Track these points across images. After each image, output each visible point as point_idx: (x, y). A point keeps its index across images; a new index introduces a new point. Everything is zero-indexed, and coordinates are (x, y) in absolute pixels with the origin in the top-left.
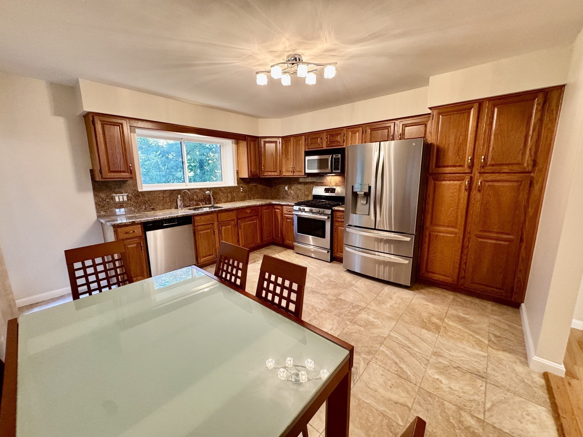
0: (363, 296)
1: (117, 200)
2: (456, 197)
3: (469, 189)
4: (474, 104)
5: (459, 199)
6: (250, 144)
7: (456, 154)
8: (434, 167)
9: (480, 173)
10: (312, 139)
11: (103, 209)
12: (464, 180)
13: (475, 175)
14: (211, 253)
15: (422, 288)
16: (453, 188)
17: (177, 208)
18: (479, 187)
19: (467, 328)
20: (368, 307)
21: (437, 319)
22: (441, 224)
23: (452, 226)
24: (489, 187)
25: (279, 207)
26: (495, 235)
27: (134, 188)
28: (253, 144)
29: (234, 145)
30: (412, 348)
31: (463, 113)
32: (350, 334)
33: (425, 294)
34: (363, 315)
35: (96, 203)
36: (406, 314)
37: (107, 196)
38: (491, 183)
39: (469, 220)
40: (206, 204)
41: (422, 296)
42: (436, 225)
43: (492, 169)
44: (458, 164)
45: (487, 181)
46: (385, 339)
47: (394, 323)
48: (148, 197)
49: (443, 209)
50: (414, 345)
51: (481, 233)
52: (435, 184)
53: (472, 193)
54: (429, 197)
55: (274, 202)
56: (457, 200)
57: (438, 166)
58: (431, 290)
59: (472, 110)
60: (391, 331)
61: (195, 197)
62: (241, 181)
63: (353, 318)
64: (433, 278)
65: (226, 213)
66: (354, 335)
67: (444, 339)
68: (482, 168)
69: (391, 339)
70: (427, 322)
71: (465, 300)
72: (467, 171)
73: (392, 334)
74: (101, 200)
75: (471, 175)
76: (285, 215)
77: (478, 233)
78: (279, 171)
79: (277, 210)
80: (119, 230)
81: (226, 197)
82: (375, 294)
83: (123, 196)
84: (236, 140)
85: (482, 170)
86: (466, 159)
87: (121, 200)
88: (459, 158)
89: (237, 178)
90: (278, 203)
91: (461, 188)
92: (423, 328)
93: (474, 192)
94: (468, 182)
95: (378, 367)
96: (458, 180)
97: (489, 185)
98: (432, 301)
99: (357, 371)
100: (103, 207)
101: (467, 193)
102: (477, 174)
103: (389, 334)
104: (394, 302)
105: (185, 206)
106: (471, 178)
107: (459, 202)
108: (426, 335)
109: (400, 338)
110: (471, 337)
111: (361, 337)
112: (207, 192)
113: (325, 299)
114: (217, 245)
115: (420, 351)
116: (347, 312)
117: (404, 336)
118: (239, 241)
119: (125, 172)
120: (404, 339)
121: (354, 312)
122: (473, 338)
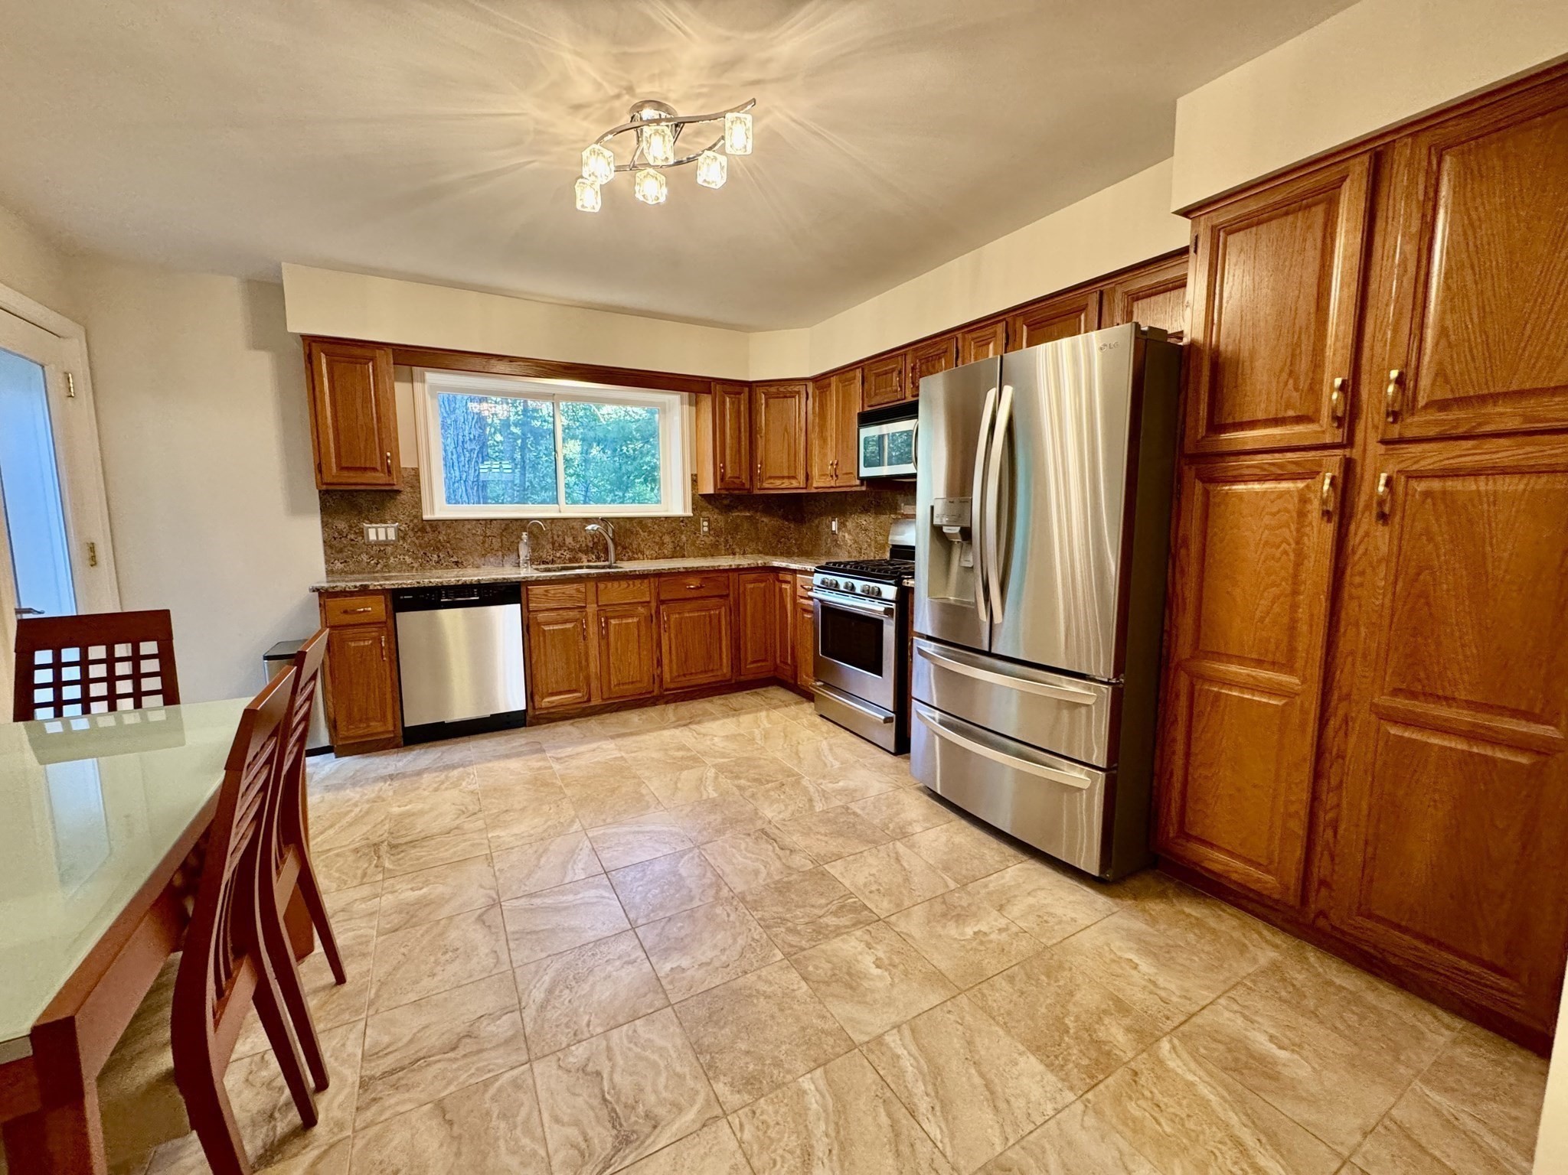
0: (907, 880)
1: (372, 537)
2: (1289, 544)
3: (1342, 512)
4: (1352, 162)
5: (1300, 557)
6: (723, 403)
7: (1285, 376)
8: (1202, 431)
9: (1383, 442)
10: (878, 375)
11: (340, 556)
12: (1318, 473)
13: (1365, 450)
14: (574, 687)
15: (1162, 895)
16: (1275, 509)
17: (518, 565)
18: (1381, 503)
19: (1239, 1102)
20: (893, 919)
21: (1128, 1030)
22: (1234, 651)
23: (1273, 663)
24: (1429, 500)
25: (789, 577)
26: (1466, 717)
28: (732, 403)
29: (686, 407)
30: (920, 1118)
31: (1308, 207)
32: (750, 996)
33: (1153, 921)
34: (850, 946)
35: (324, 542)
36: (1011, 979)
37: (350, 527)
38: (1436, 485)
39: (1348, 641)
40: (598, 559)
41: (1138, 925)
42: (1213, 653)
43: (1437, 423)
44: (1291, 413)
45: (1420, 476)
46: (852, 1046)
47: (934, 999)
48: (448, 535)
49: (1237, 593)
50: (938, 1108)
51: (1402, 703)
52: (1207, 493)
53: (1358, 527)
54: (1188, 549)
55: (776, 563)
56: (1292, 556)
57: (1217, 426)
58: (1194, 910)
59: (1347, 184)
60: (897, 1027)
61: (569, 540)
62: (704, 504)
63: (804, 944)
64: (1206, 864)
65: (624, 584)
66: (755, 1005)
67: (1090, 1121)
68: (1391, 419)
69: (872, 1057)
70: (1072, 1031)
72: (1328, 440)
73: (892, 1039)
74: (336, 535)
75: (1347, 452)
76: (802, 600)
77: (1385, 700)
78: (802, 477)
79: (784, 586)
80: (331, 603)
81: (657, 543)
82: (956, 880)
83: (386, 528)
84: (693, 395)
85: (1395, 431)
86: (1326, 389)
87: (382, 537)
88: (1296, 389)
89: (693, 495)
90: (784, 565)
91: (1309, 507)
92: (1037, 1049)
93: (1364, 524)
94: (1332, 484)
95: (733, 1145)
96: (1294, 477)
97: (1427, 494)
98: (1163, 956)
99: (648, 1136)
100: (341, 551)
101: (1329, 529)
102: (1375, 449)
103: (879, 1039)
104: (1002, 922)
105: (532, 561)
106: (1348, 465)
107: (1298, 565)
108: (1025, 1080)
109: (907, 1063)
110: (1232, 1154)
111: (773, 1017)
112: (589, 527)
113: (778, 864)
114: (594, 667)
115: (946, 1140)
116: (807, 920)
117: (930, 1061)
118: (660, 663)
119: (374, 469)
120: (921, 1072)
121: (828, 926)
122: (1236, 1163)
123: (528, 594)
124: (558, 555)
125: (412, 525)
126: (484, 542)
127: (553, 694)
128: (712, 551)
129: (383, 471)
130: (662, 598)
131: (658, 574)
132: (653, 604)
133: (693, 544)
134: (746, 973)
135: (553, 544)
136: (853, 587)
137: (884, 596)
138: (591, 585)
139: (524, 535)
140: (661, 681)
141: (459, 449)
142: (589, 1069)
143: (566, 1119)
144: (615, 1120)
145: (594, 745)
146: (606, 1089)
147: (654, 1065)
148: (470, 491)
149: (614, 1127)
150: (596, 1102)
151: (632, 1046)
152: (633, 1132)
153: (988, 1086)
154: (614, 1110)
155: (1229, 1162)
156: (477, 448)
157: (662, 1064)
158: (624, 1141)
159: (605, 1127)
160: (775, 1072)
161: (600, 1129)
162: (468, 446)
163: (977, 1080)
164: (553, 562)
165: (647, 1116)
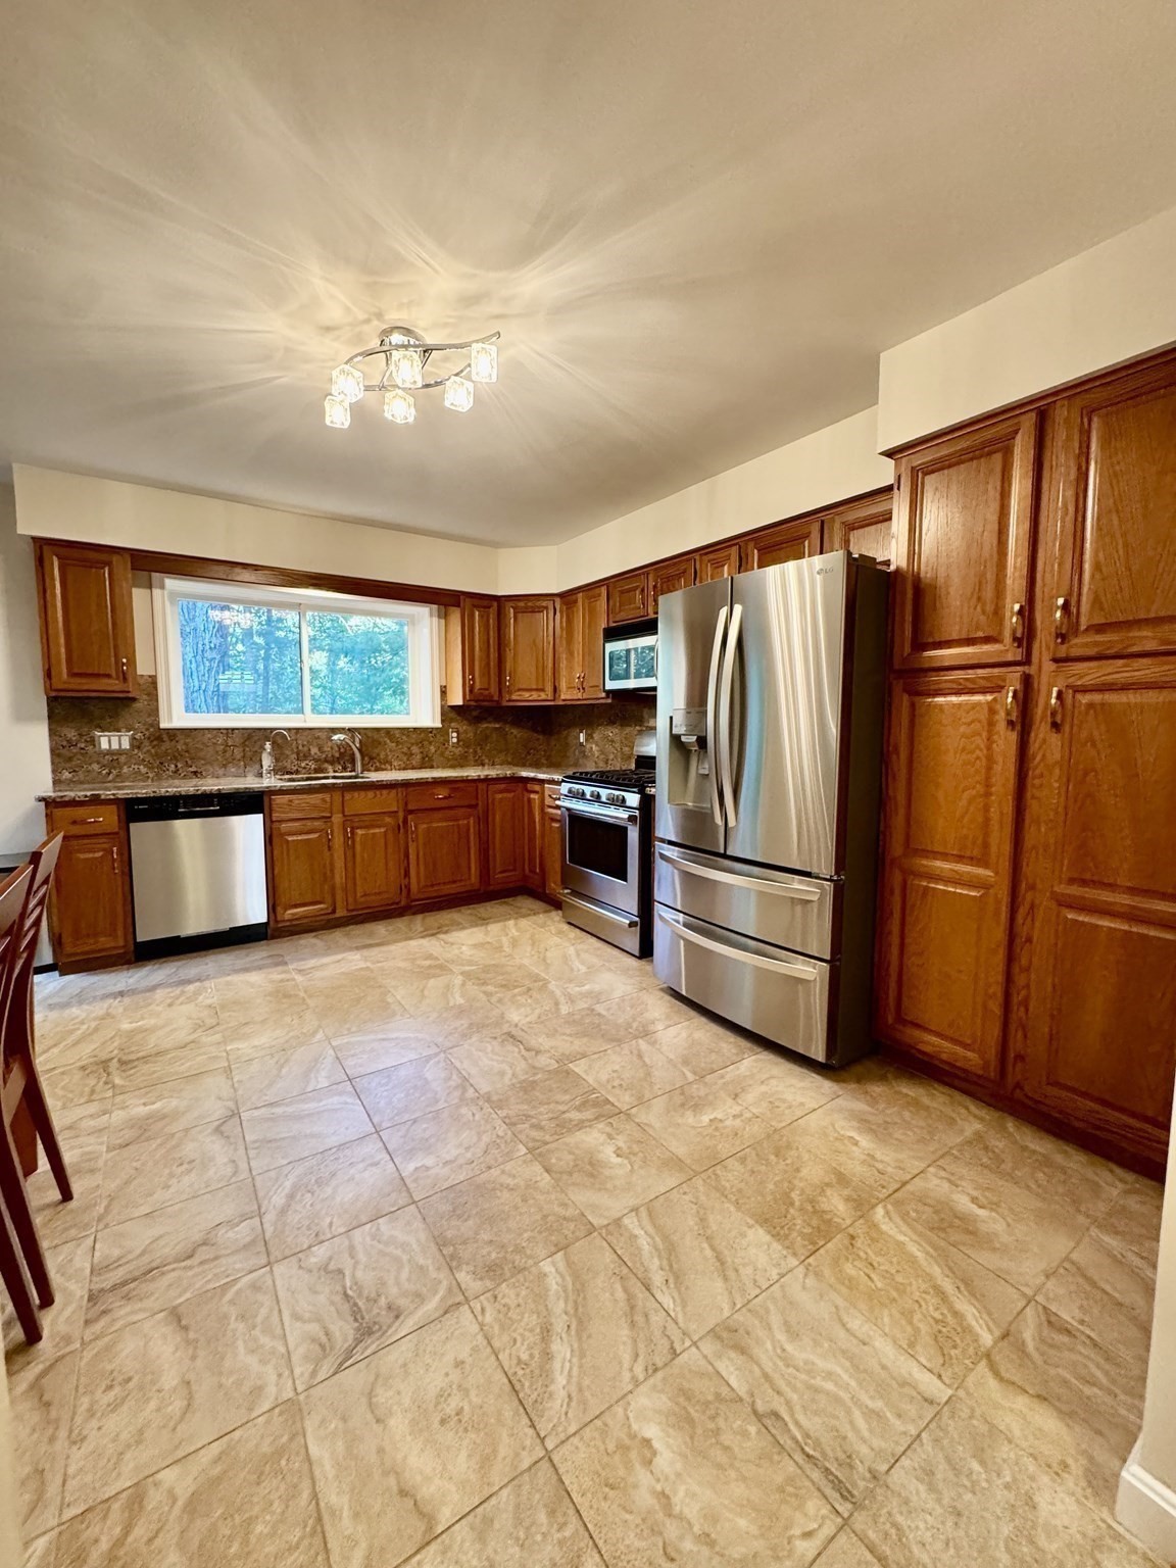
0: (649, 1074)
1: (104, 745)
2: (981, 750)
3: (1023, 722)
4: (1023, 418)
5: (990, 760)
6: (472, 616)
7: (974, 600)
8: (907, 649)
9: (1055, 660)
10: (622, 592)
11: (68, 765)
12: (1003, 687)
13: (1040, 667)
15: (883, 1078)
16: (969, 720)
17: (260, 775)
18: (1053, 714)
19: (942, 1257)
20: (634, 1111)
21: (848, 1199)
22: (938, 848)
23: (972, 858)
24: (1092, 712)
25: (537, 788)
26: (1124, 900)
27: (149, 720)
28: (481, 616)
29: (435, 619)
30: (655, 1292)
31: (990, 454)
32: (494, 1189)
33: (873, 1101)
34: (593, 1138)
35: (53, 751)
36: (743, 1161)
37: (81, 735)
38: (1097, 697)
39: (1031, 836)
40: (345, 769)
41: (860, 1106)
42: (923, 850)
43: (1096, 644)
44: (980, 634)
45: (1085, 690)
46: (592, 1229)
47: (672, 1182)
48: (186, 744)
49: (940, 795)
50: (671, 1281)
51: (1075, 890)
52: (913, 706)
53: (1036, 736)
54: (898, 755)
55: (524, 774)
56: (984, 760)
57: (920, 646)
58: (910, 1090)
59: (1019, 437)
60: (635, 1210)
61: (314, 750)
62: (453, 715)
63: (548, 1138)
64: (921, 1047)
65: (371, 794)
66: (498, 1198)
67: (810, 1281)
68: (1059, 640)
69: (609, 1238)
70: (797, 1204)
71: (1024, 1148)
72: (1010, 657)
73: (630, 1222)
74: (65, 743)
75: (1025, 669)
76: (551, 810)
77: (1062, 889)
78: (549, 688)
79: (532, 796)
80: (58, 812)
81: (405, 754)
82: (695, 1073)
83: (120, 737)
84: (442, 607)
85: (1062, 652)
86: (1008, 614)
87: (115, 746)
88: (984, 612)
89: (442, 707)
90: (532, 775)
91: (997, 717)
92: (764, 1221)
93: (1041, 731)
94: (1014, 697)
95: (475, 1328)
96: (984, 691)
97: (1091, 705)
98: (879, 1131)
99: (389, 1327)
100: (70, 759)
101: (1013, 736)
102: (1049, 667)
103: (618, 1222)
104: (736, 1109)
105: (276, 771)
106: (1027, 680)
107: (989, 769)
108: (752, 1251)
109: (644, 1242)
110: (934, 1300)
111: (516, 1208)
112: (335, 737)
113: (523, 1064)
114: (339, 878)
115: (679, 1309)
116: (551, 1115)
117: (665, 1238)
118: (407, 874)
119: (108, 676)
120: (657, 1249)
121: (571, 1120)
122: (937, 1309)
123: (270, 804)
124: (303, 765)
125: (147, 733)
126: (225, 751)
127: (296, 906)
128: (460, 762)
129: (118, 679)
130: (410, 807)
131: (406, 784)
132: (401, 815)
133: (442, 754)
134: (490, 1168)
135: (298, 754)
136: (599, 796)
137: (628, 804)
138: (337, 796)
139: (268, 746)
140: (409, 891)
141: (199, 658)
142: (332, 1267)
143: (307, 1316)
144: (356, 1313)
145: (339, 957)
146: (348, 1284)
147: (397, 1260)
148: (209, 701)
149: (356, 1320)
150: (338, 1298)
151: (375, 1243)
152: (375, 1323)
153: (720, 1259)
154: (355, 1304)
155: (931, 1308)
156: (218, 657)
157: (405, 1258)
158: (365, 1332)
159: (346, 1321)
160: (518, 1257)
161: (341, 1323)
162: (208, 655)
163: (708, 1252)
164: (297, 772)
165: (389, 1308)
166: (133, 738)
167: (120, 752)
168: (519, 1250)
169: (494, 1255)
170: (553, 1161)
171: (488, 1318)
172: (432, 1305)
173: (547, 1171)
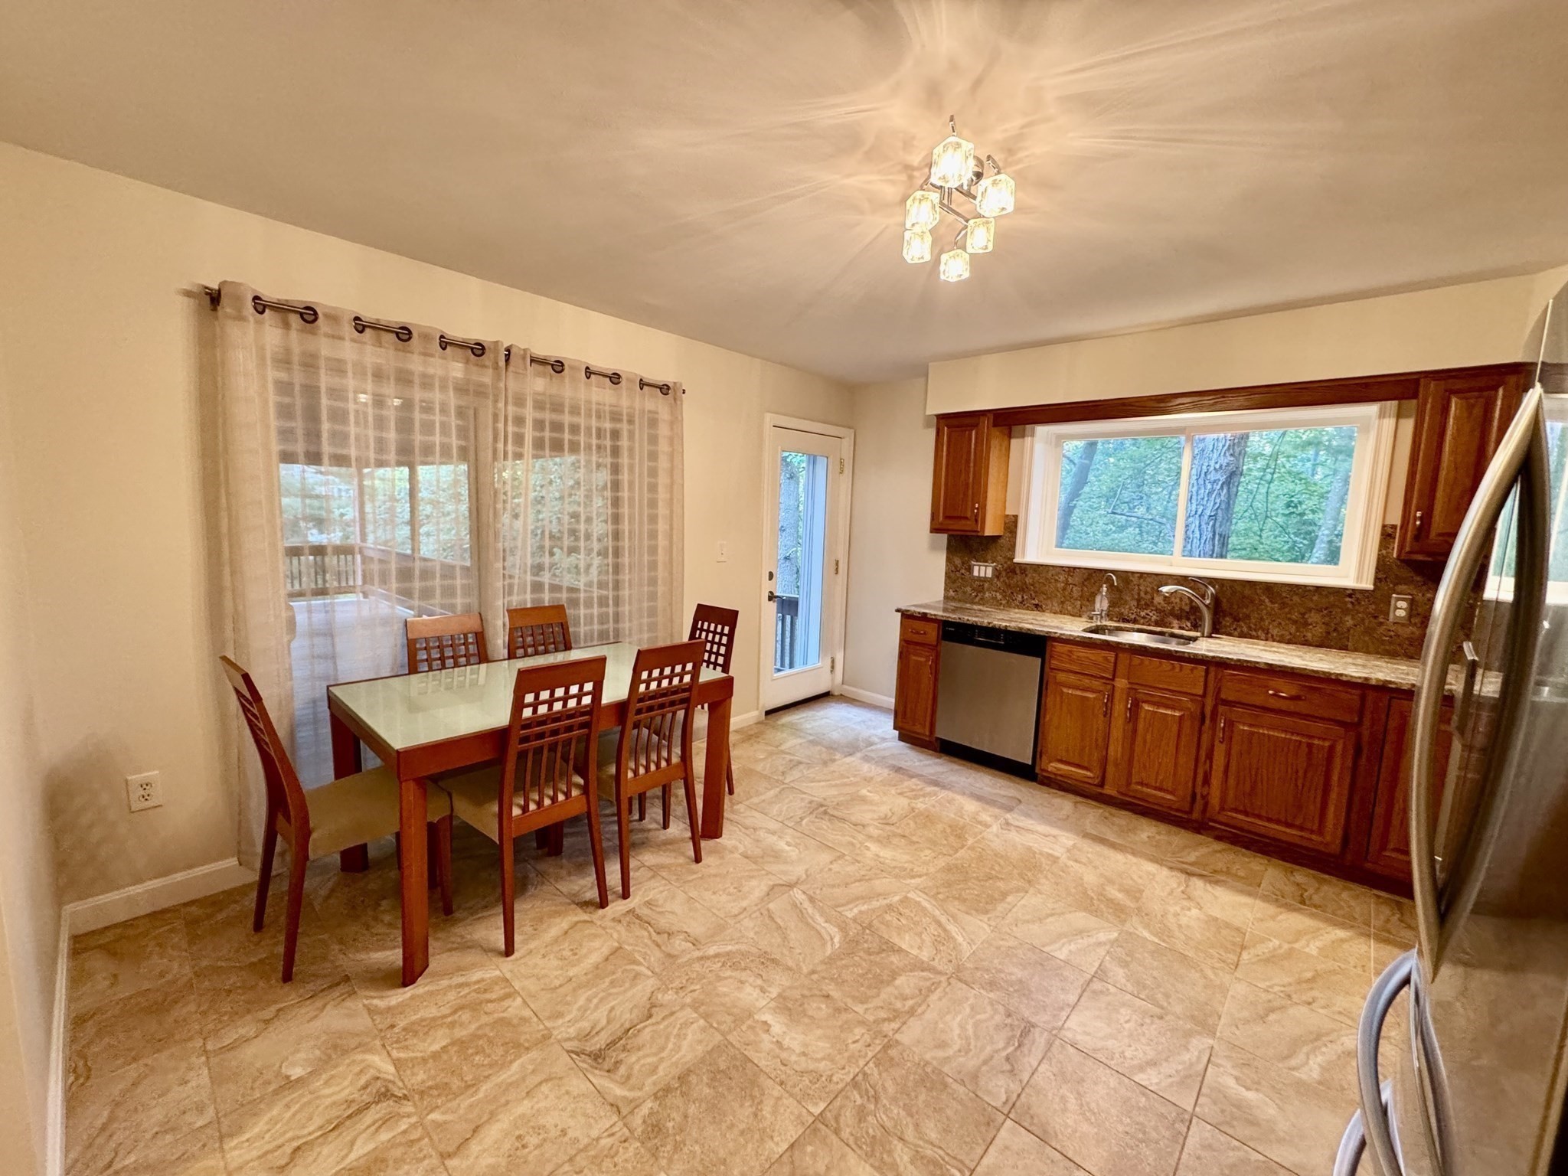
1: (976, 573)
6: (1443, 410)
11: (954, 585)
27: (1009, 554)
29: (1387, 423)
35: (947, 576)
37: (963, 563)
48: (1033, 578)
62: (1406, 573)
74: (954, 569)
80: (905, 622)
83: (987, 567)
87: (982, 575)
89: (1382, 559)
100: (955, 582)
112: (1165, 589)
113: (974, 1063)
114: (1115, 750)
118: (1207, 781)
123: (1051, 651)
124: (1143, 614)
125: (1005, 566)
126: (1064, 590)
127: (1061, 761)
129: (972, 520)
131: (1221, 664)
132: (1209, 701)
133: (1369, 632)
134: (782, 1083)
135: (1138, 601)
138: (1123, 658)
139: (1104, 588)
140: (1206, 804)
142: (654, 1009)
143: (613, 1014)
144: (614, 1043)
146: (639, 1027)
147: (662, 1049)
149: (608, 1045)
150: (626, 1026)
151: (679, 1026)
152: (605, 1059)
154: (621, 1039)
157: (664, 1054)
158: (597, 1057)
159: (608, 1039)
160: (669, 1148)
161: (606, 1037)
164: (1135, 621)
165: (618, 1062)
166: (995, 569)
167: (985, 580)
168: (677, 1147)
169: (670, 1125)
170: (809, 1149)
171: (603, 1142)
172: (619, 1091)
173: (792, 1146)
